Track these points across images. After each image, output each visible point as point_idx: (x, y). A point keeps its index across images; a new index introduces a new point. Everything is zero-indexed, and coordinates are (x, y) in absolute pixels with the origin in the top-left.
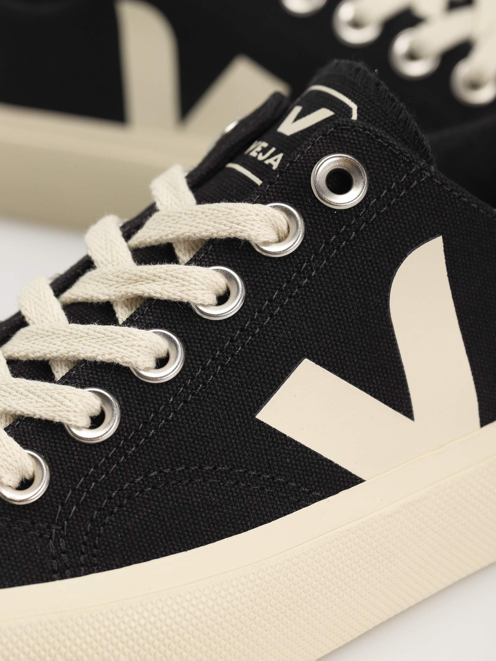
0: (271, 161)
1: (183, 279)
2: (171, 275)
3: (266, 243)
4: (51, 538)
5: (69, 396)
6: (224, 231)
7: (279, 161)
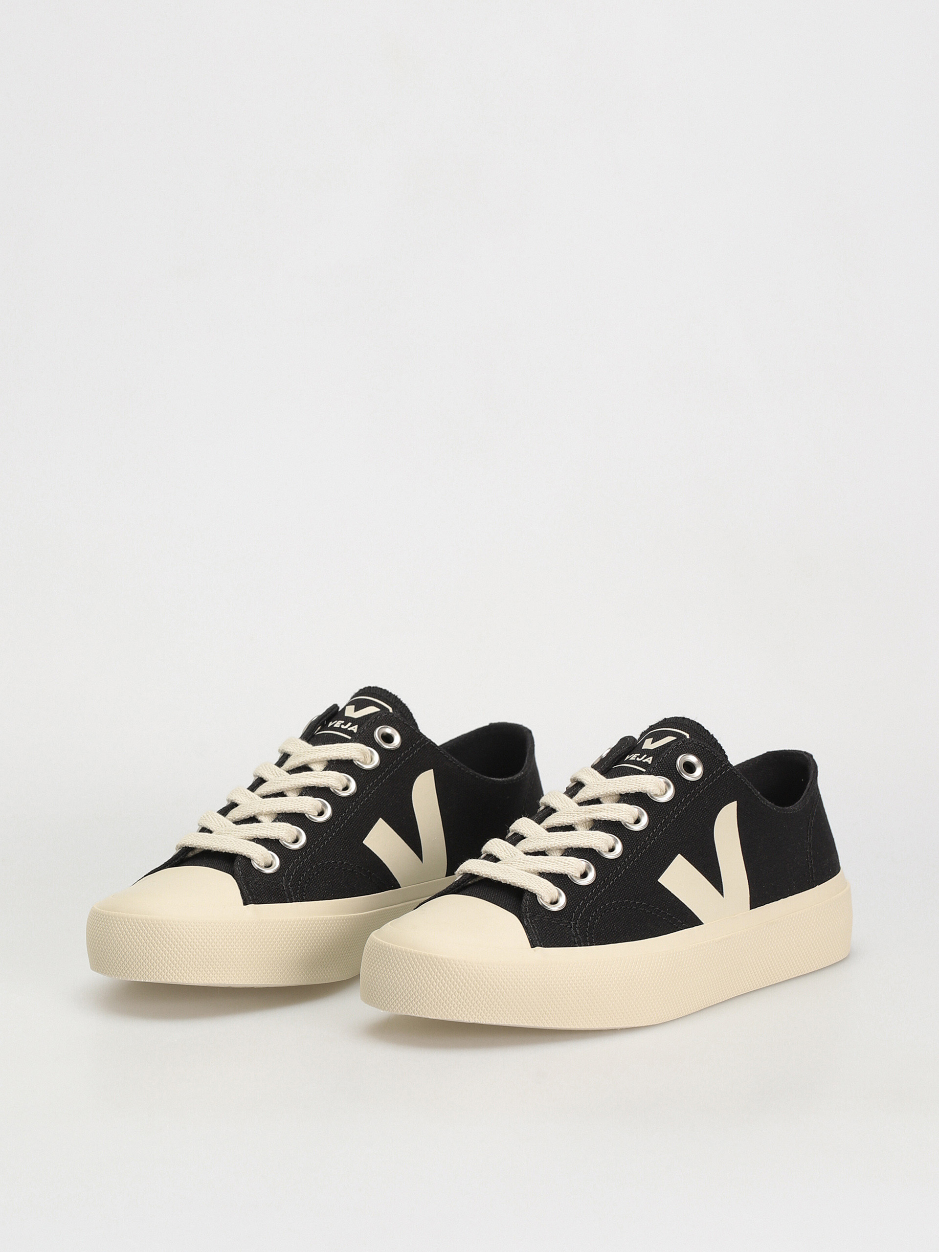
0: (646, 760)
1: (618, 810)
2: (612, 808)
3: (656, 795)
4: (572, 927)
5: (571, 861)
6: (635, 788)
7: (651, 760)
